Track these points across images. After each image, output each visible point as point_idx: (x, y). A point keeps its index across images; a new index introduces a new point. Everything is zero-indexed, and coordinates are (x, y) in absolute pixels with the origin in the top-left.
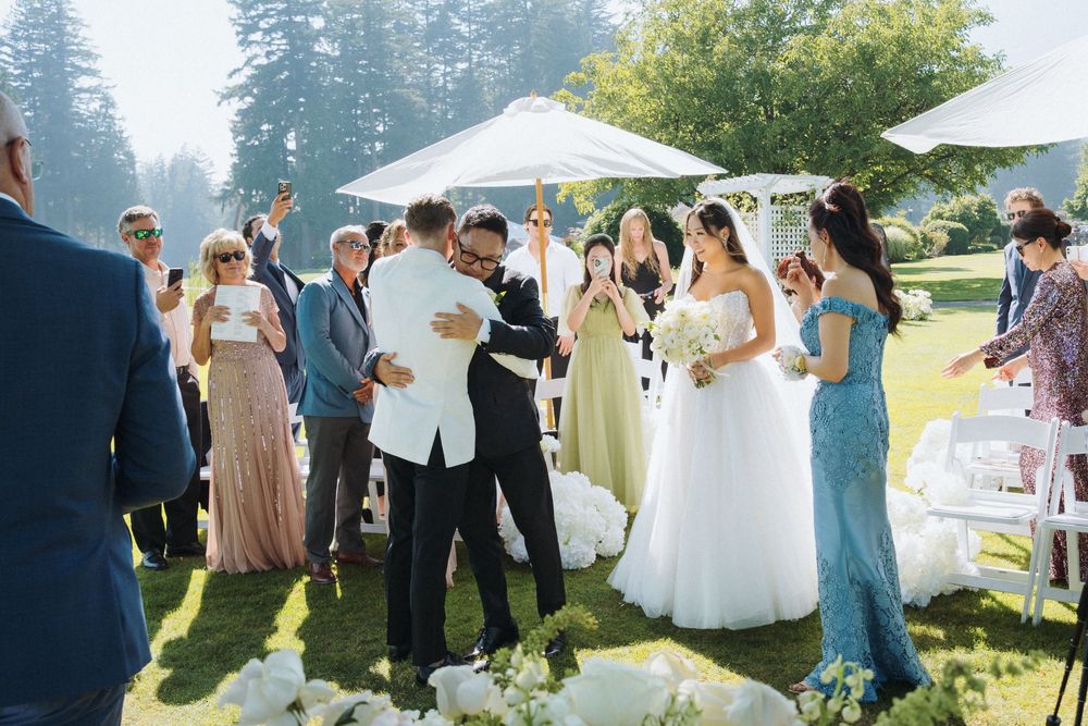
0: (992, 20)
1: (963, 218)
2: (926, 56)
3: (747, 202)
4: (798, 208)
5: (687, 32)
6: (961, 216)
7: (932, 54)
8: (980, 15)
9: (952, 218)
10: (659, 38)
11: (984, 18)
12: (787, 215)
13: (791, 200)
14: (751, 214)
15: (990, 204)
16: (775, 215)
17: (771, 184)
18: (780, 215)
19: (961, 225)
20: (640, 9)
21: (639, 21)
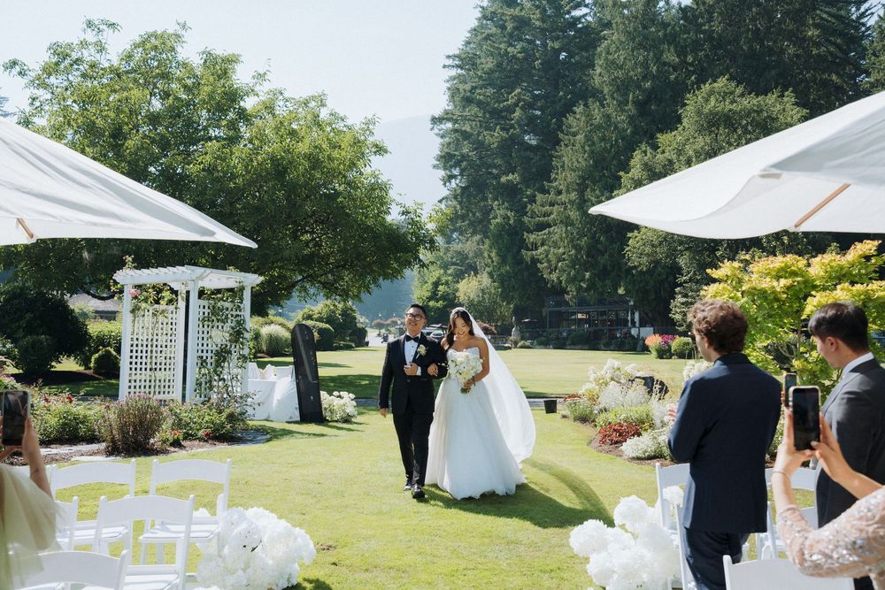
0: (386, 152)
1: (329, 320)
2: (333, 174)
3: (167, 295)
4: (226, 305)
5: (100, 122)
6: (327, 318)
7: (340, 173)
8: (376, 146)
9: (320, 320)
10: (69, 124)
11: (380, 150)
12: (215, 311)
13: (219, 296)
14: (171, 308)
15: (351, 309)
16: (202, 310)
17: (201, 278)
18: (207, 311)
19: (328, 326)
20: (49, 96)
21: (47, 108)
